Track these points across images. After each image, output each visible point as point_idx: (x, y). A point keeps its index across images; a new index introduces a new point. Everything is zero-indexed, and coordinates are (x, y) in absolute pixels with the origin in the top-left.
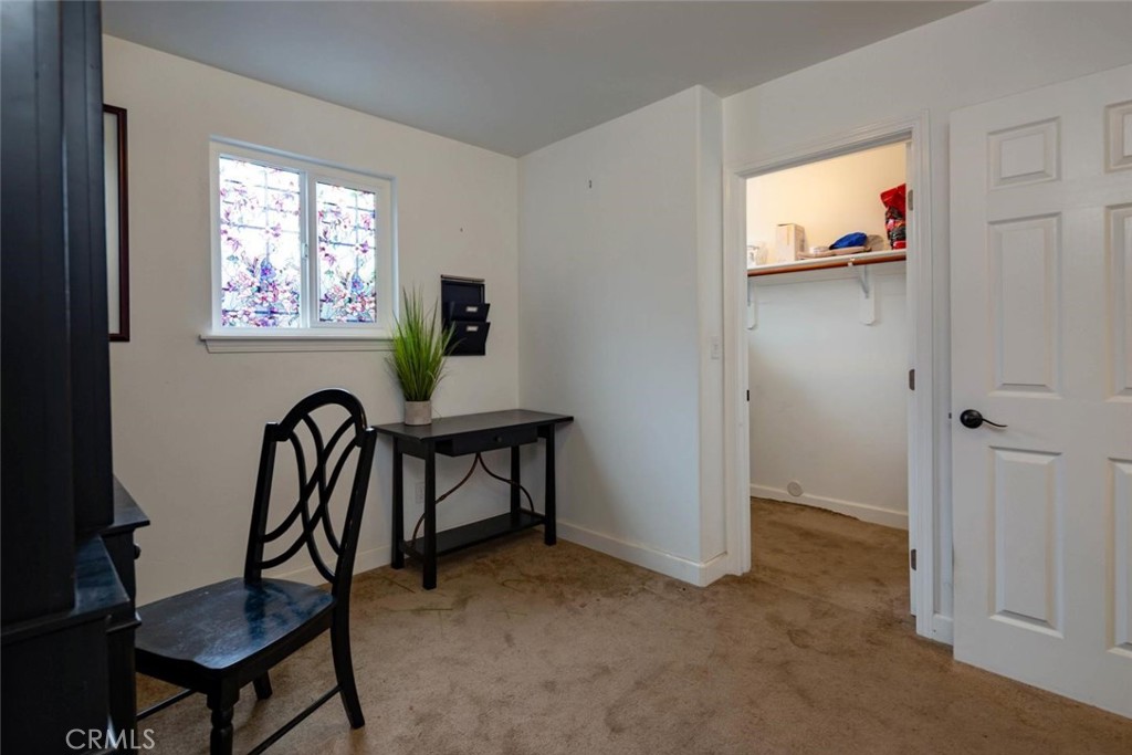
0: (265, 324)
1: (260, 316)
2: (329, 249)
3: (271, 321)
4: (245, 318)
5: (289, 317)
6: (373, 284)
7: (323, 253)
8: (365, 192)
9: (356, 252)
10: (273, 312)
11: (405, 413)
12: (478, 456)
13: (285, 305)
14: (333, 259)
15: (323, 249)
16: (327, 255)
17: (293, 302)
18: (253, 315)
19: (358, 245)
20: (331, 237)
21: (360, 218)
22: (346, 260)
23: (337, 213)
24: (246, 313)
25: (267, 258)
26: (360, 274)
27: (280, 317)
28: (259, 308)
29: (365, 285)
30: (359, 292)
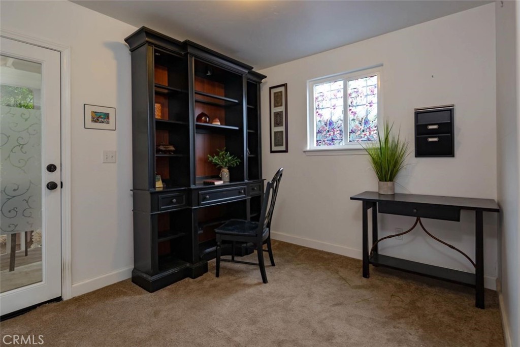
0: (330, 144)
1: (328, 142)
2: (354, 109)
3: (332, 143)
4: (324, 143)
5: (339, 141)
6: (376, 121)
7: (351, 112)
8: (371, 77)
9: (367, 107)
10: (333, 140)
11: (379, 188)
12: (418, 220)
13: (338, 136)
14: (355, 113)
15: (351, 110)
16: (352, 112)
17: (340, 135)
18: (326, 141)
19: (367, 104)
20: (354, 104)
21: (368, 90)
22: (361, 112)
23: (357, 92)
24: (324, 141)
25: (331, 119)
26: (368, 118)
27: (335, 141)
28: (328, 139)
29: (371, 122)
30: (368, 126)
